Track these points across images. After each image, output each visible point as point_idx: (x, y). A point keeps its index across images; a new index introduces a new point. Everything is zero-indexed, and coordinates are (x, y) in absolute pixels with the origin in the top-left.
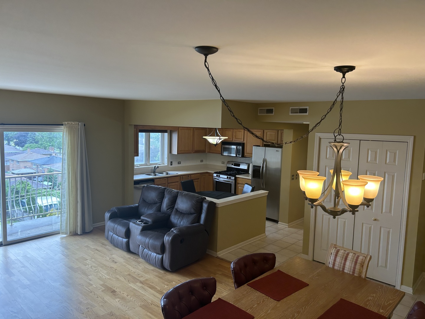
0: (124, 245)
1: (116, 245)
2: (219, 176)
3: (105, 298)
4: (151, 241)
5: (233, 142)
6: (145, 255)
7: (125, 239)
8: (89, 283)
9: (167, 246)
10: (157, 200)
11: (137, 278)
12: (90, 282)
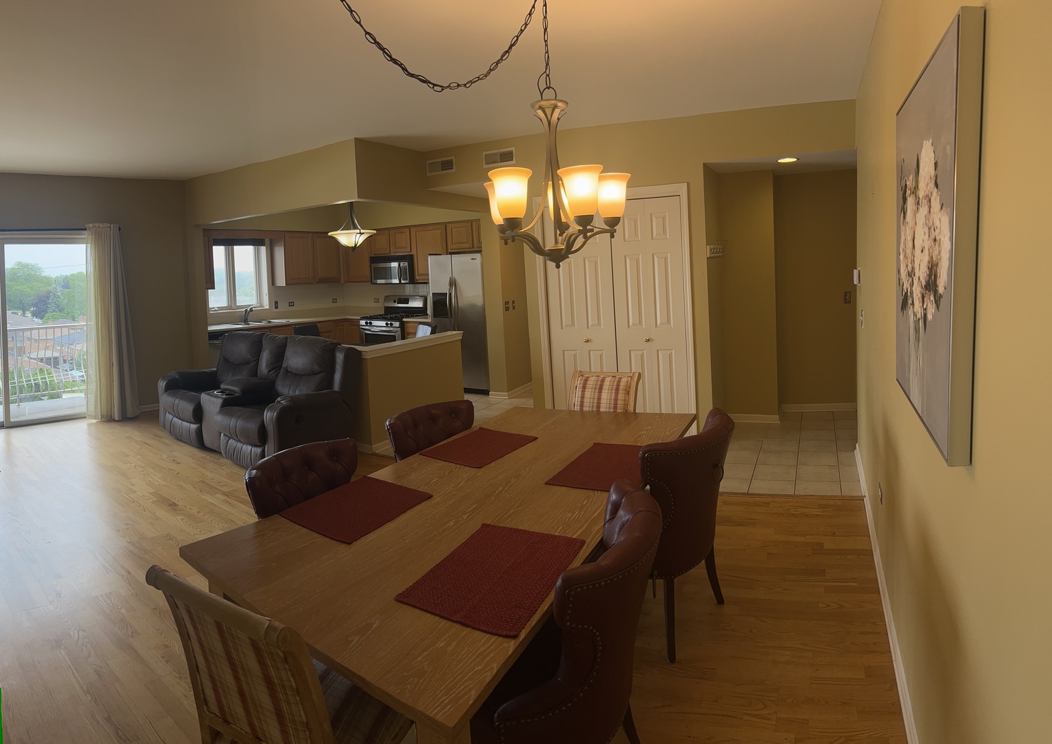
0: (193, 435)
1: (179, 437)
2: (371, 323)
3: (157, 513)
4: (240, 423)
5: (391, 255)
6: (232, 451)
7: (194, 423)
8: (130, 489)
9: (271, 429)
10: (248, 356)
11: (217, 487)
12: (132, 487)
